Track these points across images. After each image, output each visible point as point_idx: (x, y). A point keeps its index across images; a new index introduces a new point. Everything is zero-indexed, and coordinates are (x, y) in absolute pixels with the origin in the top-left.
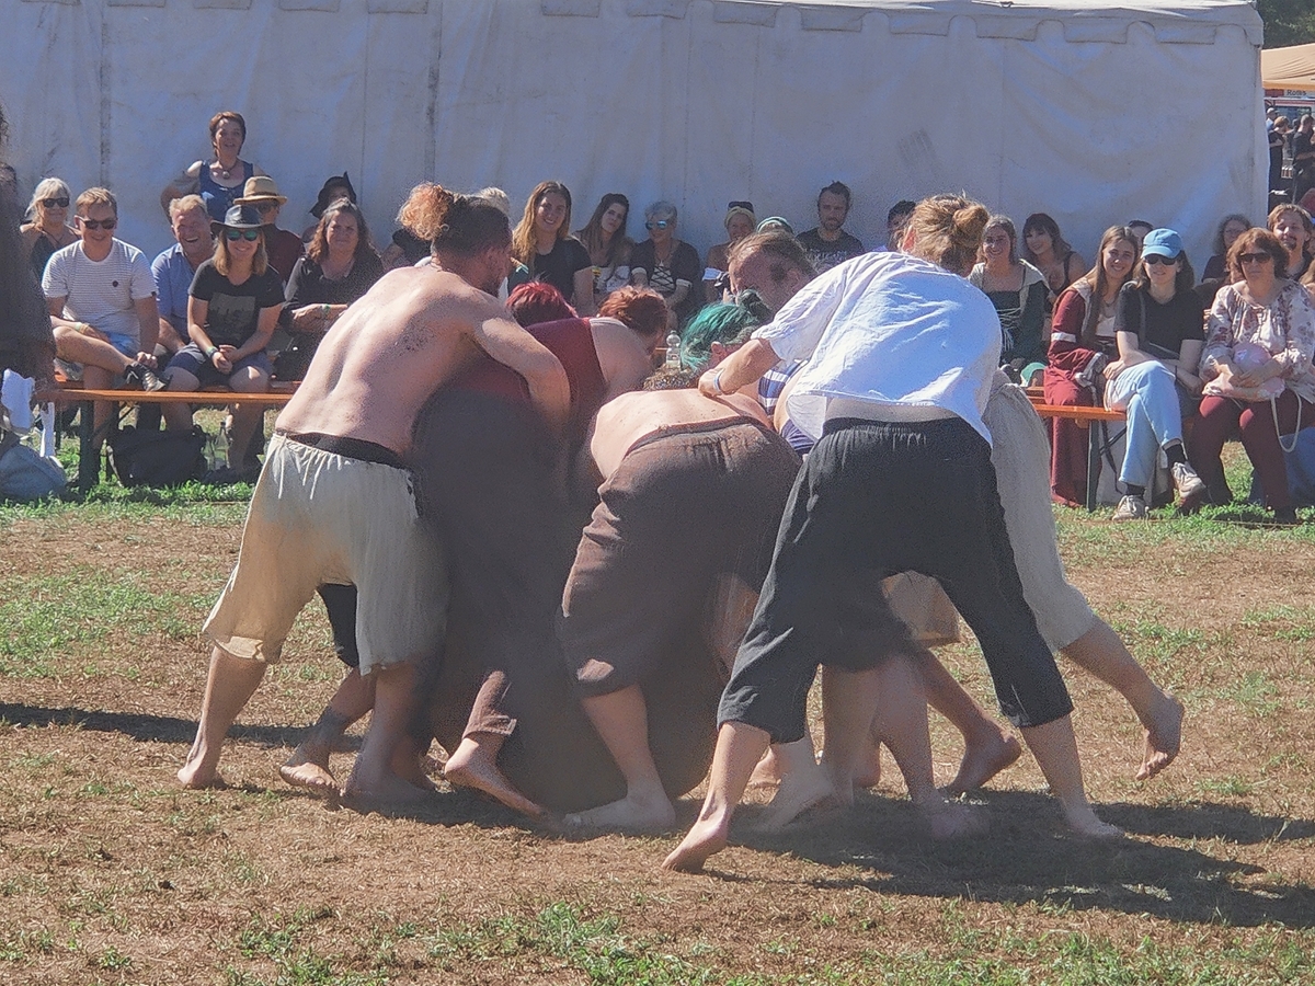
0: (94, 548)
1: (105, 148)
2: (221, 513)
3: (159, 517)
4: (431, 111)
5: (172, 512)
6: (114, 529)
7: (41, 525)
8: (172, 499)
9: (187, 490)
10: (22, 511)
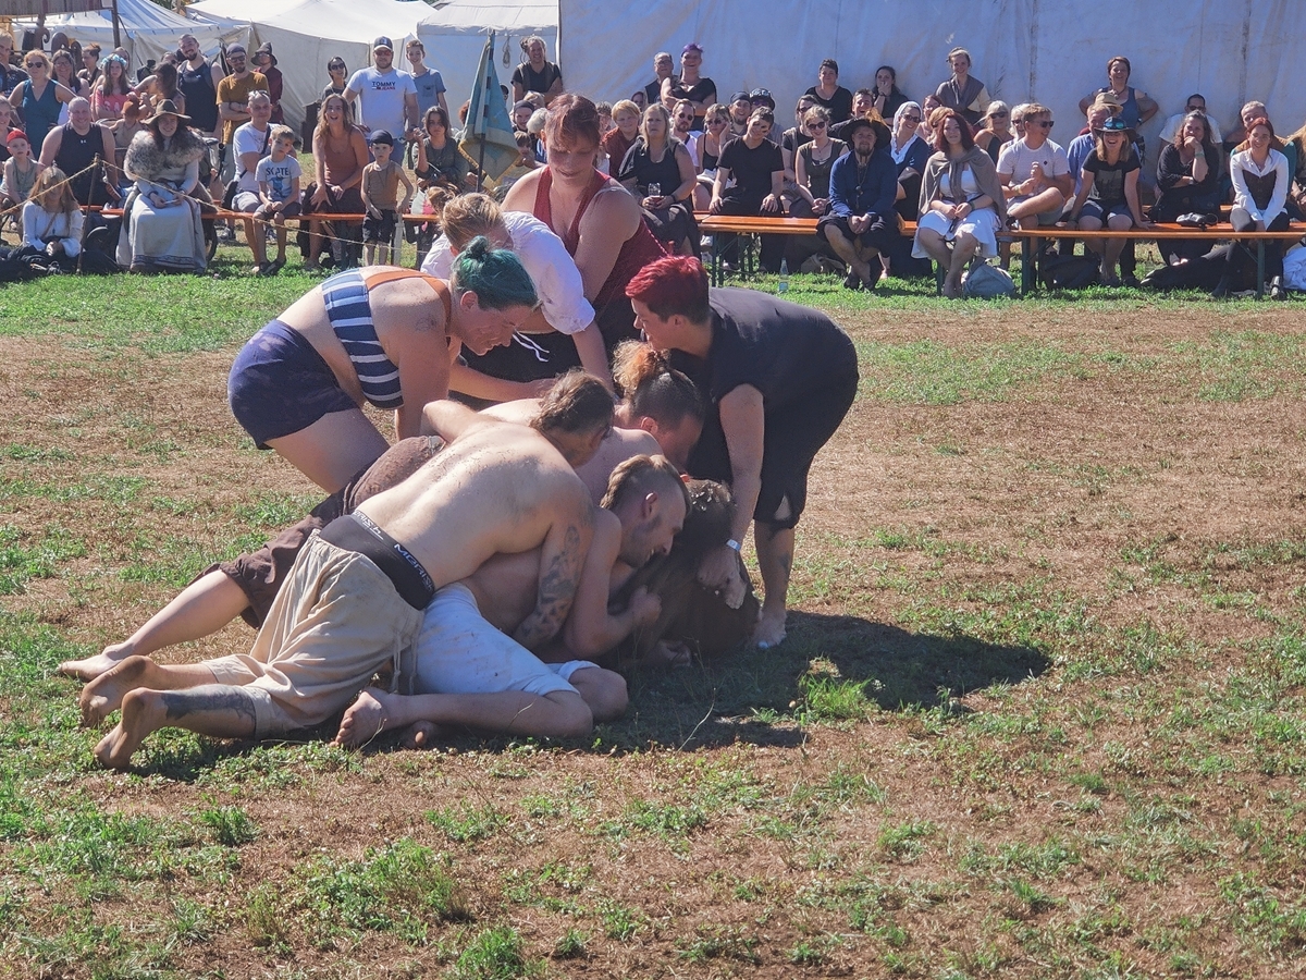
0: (1032, 327)
1: (1032, 77)
2: (1110, 305)
3: (1070, 307)
4: (1244, 50)
5: (1079, 305)
6: (1043, 315)
7: (999, 313)
8: (1079, 297)
9: (1089, 292)
10: (986, 304)
